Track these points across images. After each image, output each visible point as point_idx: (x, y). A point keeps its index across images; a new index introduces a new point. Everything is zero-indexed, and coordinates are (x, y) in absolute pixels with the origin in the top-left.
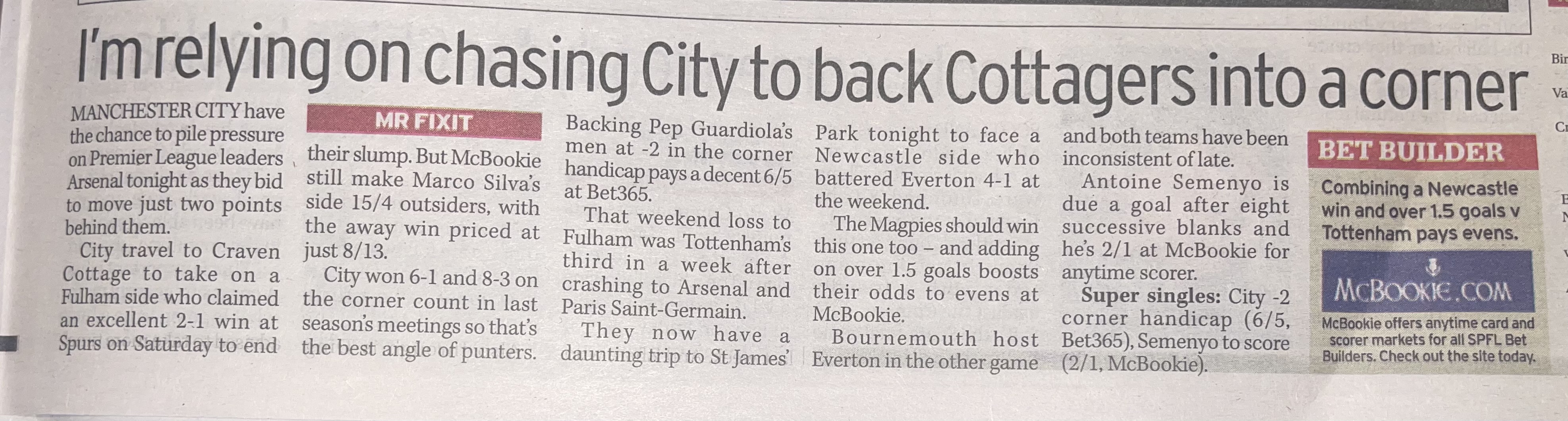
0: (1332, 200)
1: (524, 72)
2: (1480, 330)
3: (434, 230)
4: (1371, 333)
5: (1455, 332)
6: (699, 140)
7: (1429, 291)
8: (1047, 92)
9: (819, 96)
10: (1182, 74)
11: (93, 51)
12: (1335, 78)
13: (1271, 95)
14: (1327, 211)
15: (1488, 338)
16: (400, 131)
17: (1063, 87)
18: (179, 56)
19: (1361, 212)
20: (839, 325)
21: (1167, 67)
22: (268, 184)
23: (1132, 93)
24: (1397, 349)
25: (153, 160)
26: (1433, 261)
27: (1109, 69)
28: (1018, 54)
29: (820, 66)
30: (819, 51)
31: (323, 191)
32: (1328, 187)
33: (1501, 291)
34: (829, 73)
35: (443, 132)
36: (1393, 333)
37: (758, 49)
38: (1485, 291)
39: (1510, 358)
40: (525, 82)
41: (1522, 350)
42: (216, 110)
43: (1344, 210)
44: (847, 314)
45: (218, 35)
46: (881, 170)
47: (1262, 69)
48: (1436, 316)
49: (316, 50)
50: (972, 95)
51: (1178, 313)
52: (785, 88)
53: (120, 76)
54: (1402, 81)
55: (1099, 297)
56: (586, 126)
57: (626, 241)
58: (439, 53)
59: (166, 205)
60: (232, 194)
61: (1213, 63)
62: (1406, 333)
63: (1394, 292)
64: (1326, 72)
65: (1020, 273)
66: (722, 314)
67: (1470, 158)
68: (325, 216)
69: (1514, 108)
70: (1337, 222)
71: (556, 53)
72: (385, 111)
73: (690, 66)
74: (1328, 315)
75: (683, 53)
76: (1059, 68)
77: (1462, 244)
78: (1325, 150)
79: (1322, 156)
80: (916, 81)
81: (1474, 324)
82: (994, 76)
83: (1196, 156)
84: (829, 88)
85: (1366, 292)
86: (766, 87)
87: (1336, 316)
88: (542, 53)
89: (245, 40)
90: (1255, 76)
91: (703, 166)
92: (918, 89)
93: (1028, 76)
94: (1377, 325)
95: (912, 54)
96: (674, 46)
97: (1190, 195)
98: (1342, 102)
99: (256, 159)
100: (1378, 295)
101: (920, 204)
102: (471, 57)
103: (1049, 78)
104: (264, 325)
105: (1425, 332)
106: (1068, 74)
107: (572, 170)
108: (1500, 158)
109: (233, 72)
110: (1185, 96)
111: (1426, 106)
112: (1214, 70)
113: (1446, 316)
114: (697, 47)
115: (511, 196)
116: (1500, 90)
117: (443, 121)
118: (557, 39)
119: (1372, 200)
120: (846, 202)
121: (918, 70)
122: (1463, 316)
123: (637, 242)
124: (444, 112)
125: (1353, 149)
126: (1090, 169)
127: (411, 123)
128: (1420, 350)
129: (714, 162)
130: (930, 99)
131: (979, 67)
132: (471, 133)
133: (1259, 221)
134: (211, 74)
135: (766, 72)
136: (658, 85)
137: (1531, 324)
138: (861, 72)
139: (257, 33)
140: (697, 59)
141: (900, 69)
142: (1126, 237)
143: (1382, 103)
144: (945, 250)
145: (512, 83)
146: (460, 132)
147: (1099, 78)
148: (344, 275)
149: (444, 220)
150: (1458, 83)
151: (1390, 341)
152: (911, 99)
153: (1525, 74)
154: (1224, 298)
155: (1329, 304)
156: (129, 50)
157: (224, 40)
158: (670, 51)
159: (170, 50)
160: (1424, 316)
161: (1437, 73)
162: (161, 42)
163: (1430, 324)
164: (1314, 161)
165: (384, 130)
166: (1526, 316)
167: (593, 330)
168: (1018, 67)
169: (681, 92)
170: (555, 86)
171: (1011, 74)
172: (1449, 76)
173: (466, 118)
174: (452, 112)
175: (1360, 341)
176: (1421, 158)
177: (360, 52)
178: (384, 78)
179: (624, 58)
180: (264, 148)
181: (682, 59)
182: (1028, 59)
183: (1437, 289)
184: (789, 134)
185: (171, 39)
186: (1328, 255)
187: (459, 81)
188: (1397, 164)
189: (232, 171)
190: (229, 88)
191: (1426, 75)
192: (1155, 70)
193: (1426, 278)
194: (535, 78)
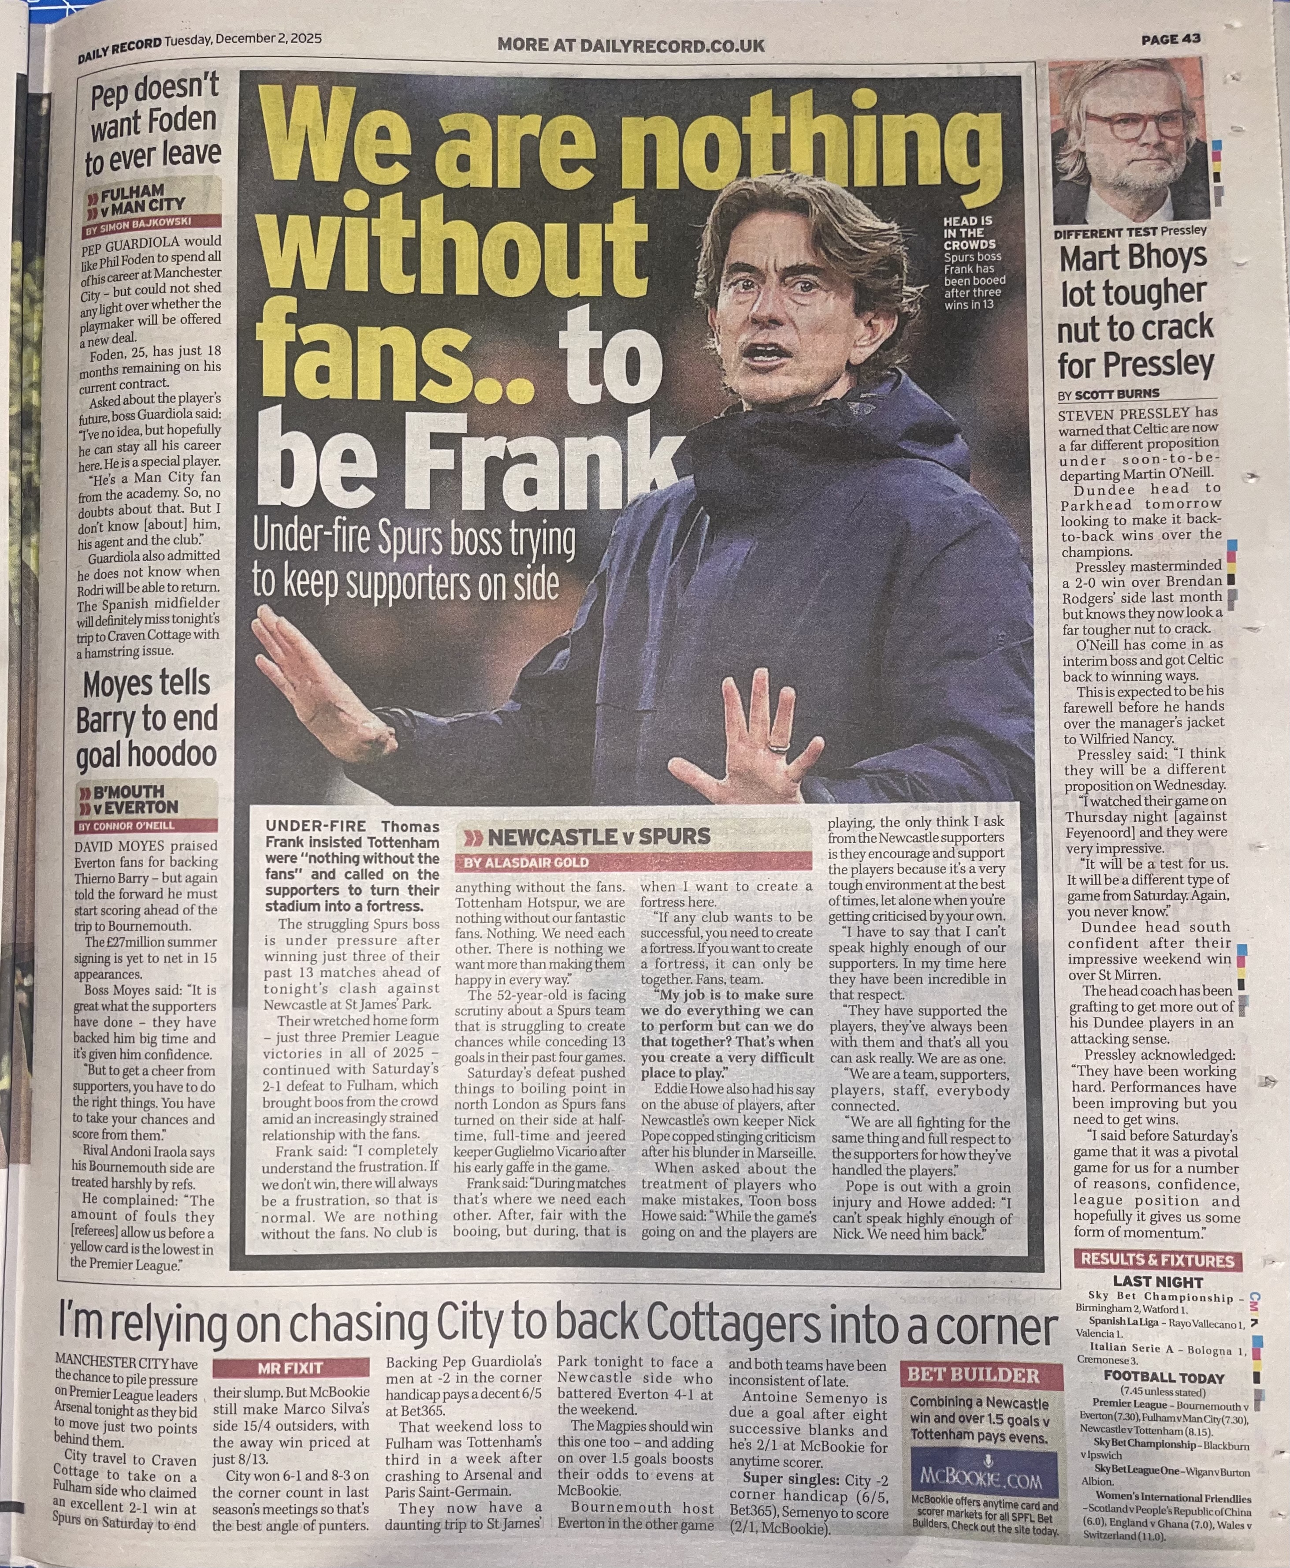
0: (918, 1411)
1: (357, 1329)
2: (1020, 1510)
3: (299, 1443)
4: (946, 1507)
5: (1003, 1511)
6: (476, 1370)
7: (986, 1479)
8: (717, 1333)
9: (560, 1335)
10: (811, 1320)
11: (69, 1316)
12: (919, 1322)
13: (874, 1335)
14: (914, 1419)
15: (1025, 1516)
16: (275, 1375)
17: (728, 1329)
18: (127, 1326)
19: (938, 1419)
20: (576, 1498)
21: (800, 1315)
22: (188, 1414)
23: (776, 1333)
24: (964, 1520)
25: (111, 1396)
26: (988, 1457)
27: (760, 1316)
28: (697, 1305)
29: (560, 1314)
30: (559, 1303)
31: (224, 1418)
32: (915, 1401)
33: (1034, 1482)
34: (566, 1319)
35: (304, 1375)
36: (961, 1508)
37: (517, 1303)
38: (1024, 1482)
39: (1041, 1532)
40: (358, 1337)
41: (1050, 1526)
42: (153, 1363)
43: (925, 1418)
44: (581, 1490)
45: (153, 1311)
46: (603, 1387)
47: (868, 1316)
48: (988, 1498)
49: (217, 1321)
50: (666, 1333)
51: (811, 1492)
52: (536, 1329)
53: (88, 1336)
54: (967, 1324)
55: (755, 1479)
56: (400, 1364)
57: (428, 1444)
58: (299, 1320)
59: (120, 1427)
60: (165, 1422)
61: (833, 1311)
62: (970, 1509)
63: (962, 1478)
64: (912, 1318)
65: (699, 1461)
66: (495, 1493)
67: (1016, 1380)
68: (226, 1436)
69: (1048, 1343)
70: (921, 1426)
71: (379, 1315)
72: (264, 1362)
73: (470, 1318)
74: (915, 1493)
75: (465, 1308)
76: (726, 1315)
77: (1007, 1445)
78: (913, 1374)
79: (911, 1378)
80: (626, 1324)
81: (1015, 1506)
82: (680, 1319)
83: (821, 1379)
84: (566, 1329)
85: (943, 1476)
86: (522, 1330)
87: (922, 1494)
88: (369, 1315)
89: (171, 1316)
90: (863, 1322)
91: (480, 1388)
92: (628, 1329)
93: (704, 1320)
94: (950, 1501)
95: (623, 1304)
96: (459, 1305)
97: (818, 1407)
98: (924, 1340)
99: (179, 1397)
100: (951, 1479)
101: (631, 1411)
102: (321, 1321)
103: (719, 1322)
104: (187, 1511)
105: (982, 1510)
106: (732, 1319)
107: (390, 1397)
108: (1037, 1381)
109: (163, 1338)
110: (813, 1336)
111: (984, 1342)
112: (834, 1317)
113: (995, 1498)
114: (475, 1304)
115: (349, 1418)
116: (1038, 1330)
117: (304, 1368)
118: (379, 1304)
119: (947, 1411)
120: (579, 1411)
121: (628, 1315)
122: (1008, 1499)
123: (436, 1445)
124: (304, 1361)
125: (932, 1374)
126: (748, 1387)
127: (282, 1369)
128: (979, 1523)
129: (487, 1384)
130: (636, 1337)
131: (670, 1314)
132: (321, 1375)
133: (866, 1426)
134: (149, 1339)
135: (523, 1319)
136: (448, 1333)
137: (1055, 1508)
138: (588, 1317)
139: (179, 1311)
140: (475, 1312)
141: (615, 1315)
142: (774, 1436)
143: (953, 1340)
144: (649, 1444)
145: (349, 1338)
146: (315, 1375)
147: (753, 1322)
148: (239, 1477)
149: (306, 1436)
150: (1007, 1324)
151: (958, 1514)
152: (623, 1337)
153: (1056, 1318)
154: (842, 1482)
155: (916, 1485)
156: (94, 1318)
157: (157, 1315)
158: (456, 1308)
159: (121, 1320)
160: (982, 1498)
161: (992, 1317)
162: (115, 1315)
163: (986, 1504)
164: (905, 1382)
165: (265, 1376)
166: (1052, 1501)
167: (407, 1509)
168: (697, 1313)
169: (465, 1337)
170: (379, 1338)
171: (692, 1319)
172: (1001, 1319)
173: (319, 1365)
174: (309, 1360)
175: (939, 1512)
176: (981, 1379)
177: (247, 1323)
178: (263, 1339)
179: (424, 1315)
180: (184, 1390)
181: (465, 1313)
182: (703, 1308)
183: (991, 1478)
184: (539, 1362)
185: (122, 1313)
186: (915, 1451)
187: (314, 1339)
188: (964, 1384)
189: (164, 1405)
190: (161, 1349)
191: (984, 1319)
192: (793, 1317)
193: (984, 1469)
194: (364, 1333)
